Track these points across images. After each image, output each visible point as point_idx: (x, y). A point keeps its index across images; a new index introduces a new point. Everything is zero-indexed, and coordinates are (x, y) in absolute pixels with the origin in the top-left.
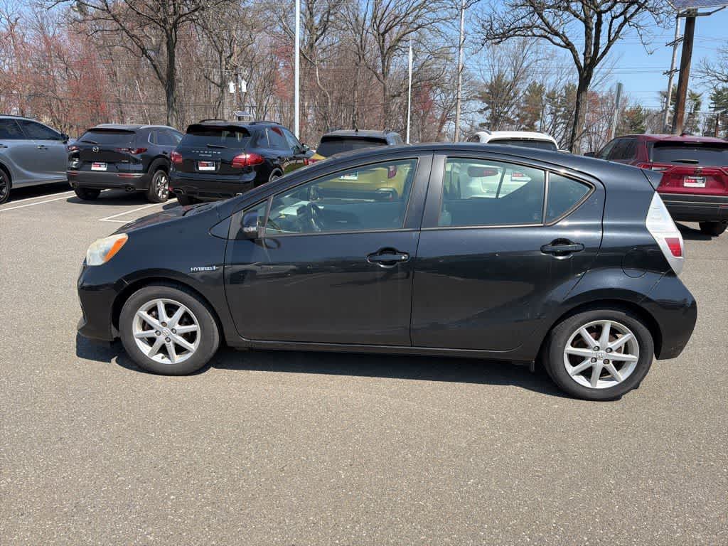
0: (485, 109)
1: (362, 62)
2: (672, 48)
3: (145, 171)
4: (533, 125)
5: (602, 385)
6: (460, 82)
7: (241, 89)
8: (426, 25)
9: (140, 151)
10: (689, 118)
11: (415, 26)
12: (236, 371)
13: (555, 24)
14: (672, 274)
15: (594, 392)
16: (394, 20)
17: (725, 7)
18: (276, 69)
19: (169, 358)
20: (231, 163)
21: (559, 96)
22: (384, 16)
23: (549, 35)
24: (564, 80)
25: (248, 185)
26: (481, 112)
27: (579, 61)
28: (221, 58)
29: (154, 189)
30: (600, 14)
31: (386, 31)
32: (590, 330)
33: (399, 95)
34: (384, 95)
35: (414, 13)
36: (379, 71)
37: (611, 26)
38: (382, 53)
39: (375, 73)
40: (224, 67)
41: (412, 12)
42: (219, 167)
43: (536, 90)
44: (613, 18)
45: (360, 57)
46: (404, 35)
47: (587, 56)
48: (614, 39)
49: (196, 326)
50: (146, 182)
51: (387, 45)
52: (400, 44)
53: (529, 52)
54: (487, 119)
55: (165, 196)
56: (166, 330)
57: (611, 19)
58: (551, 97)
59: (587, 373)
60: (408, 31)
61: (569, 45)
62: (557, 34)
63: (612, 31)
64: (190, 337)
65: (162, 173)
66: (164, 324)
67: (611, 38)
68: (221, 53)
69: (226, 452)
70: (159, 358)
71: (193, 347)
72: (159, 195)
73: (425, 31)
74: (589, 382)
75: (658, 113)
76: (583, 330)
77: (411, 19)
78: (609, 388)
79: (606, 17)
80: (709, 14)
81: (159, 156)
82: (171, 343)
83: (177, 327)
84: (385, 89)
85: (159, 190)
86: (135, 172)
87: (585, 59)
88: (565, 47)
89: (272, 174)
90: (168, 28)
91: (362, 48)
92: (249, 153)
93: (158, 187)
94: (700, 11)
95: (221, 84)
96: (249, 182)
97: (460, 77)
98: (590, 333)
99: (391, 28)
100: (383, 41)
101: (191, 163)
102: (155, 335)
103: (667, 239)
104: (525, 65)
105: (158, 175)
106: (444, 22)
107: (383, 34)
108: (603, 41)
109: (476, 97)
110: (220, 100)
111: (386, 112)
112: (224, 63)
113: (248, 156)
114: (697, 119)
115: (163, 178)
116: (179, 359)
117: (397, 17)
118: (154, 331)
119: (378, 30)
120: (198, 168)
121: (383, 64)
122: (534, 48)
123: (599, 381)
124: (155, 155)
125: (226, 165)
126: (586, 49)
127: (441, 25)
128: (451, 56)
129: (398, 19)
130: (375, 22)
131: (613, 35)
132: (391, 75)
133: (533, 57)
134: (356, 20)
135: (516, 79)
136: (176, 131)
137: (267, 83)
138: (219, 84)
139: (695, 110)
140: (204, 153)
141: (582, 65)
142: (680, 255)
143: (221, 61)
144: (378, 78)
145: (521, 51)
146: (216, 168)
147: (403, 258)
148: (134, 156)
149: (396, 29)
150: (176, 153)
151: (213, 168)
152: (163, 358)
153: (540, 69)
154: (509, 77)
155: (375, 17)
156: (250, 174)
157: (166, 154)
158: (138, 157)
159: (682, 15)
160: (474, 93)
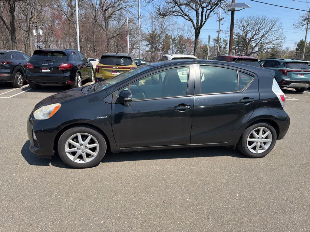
0: (148, 45)
1: (96, 23)
2: (219, 22)
3: (11, 72)
4: (167, 51)
5: (260, 152)
6: (140, 33)
7: (39, 33)
8: (123, 8)
9: (8, 63)
10: (224, 49)
11: (118, 8)
12: (113, 163)
13: (186, 11)
14: (282, 108)
15: (257, 155)
16: (110, 5)
17: (245, 8)
18: (54, 24)
19: (83, 160)
20: (58, 68)
21: (177, 40)
22: (105, 3)
23: (183, 16)
24: (180, 33)
25: (66, 78)
26: (146, 46)
27: (195, 26)
28: (27, 19)
29: (16, 81)
30: (203, 8)
31: (106, 10)
32: (256, 131)
33: (114, 38)
34: (107, 37)
35: (118, 3)
36: (104, 27)
37: (206, 13)
38: (105, 19)
39: (102, 28)
40: (29, 23)
41: (116, 2)
42: (52, 70)
43: (167, 37)
44: (207, 10)
45: (95, 21)
46: (114, 12)
47: (198, 24)
48: (207, 18)
49: (97, 144)
50: (12, 77)
51: (107, 16)
52: (113, 16)
53: (166, 22)
54: (149, 49)
55: (21, 84)
56: (82, 147)
57: (206, 10)
58: (174, 40)
59: (254, 148)
60: (116, 10)
61: (191, 20)
62: (186, 15)
63: (206, 15)
64: (93, 149)
65: (19, 73)
66: (81, 145)
67: (206, 18)
68: (27, 16)
69: (135, 199)
70: (78, 161)
71: (95, 154)
72: (19, 84)
73: (123, 11)
74: (255, 151)
75: (213, 47)
76: (253, 132)
77: (116, 5)
78: (262, 153)
79: (205, 10)
80: (239, 10)
81: (18, 65)
82: (85, 153)
83: (88, 146)
84: (107, 35)
85: (18, 81)
86: (6, 73)
87: (197, 26)
88: (189, 20)
89: (77, 72)
90: (11, 3)
91: (96, 17)
92: (67, 63)
93: (18, 80)
94: (236, 9)
95: (28, 30)
96: (67, 77)
97: (140, 31)
98: (256, 132)
99: (108, 9)
100: (105, 14)
101: (37, 68)
102: (77, 150)
103: (280, 95)
104: (165, 27)
105: (18, 74)
106: (130, 7)
107: (105, 11)
108: (204, 19)
109: (144, 39)
110: (28, 38)
111: (108, 44)
112: (29, 21)
113: (66, 65)
114: (226, 49)
115: (20, 76)
116: (88, 160)
117: (110, 4)
118: (76, 148)
119: (102, 9)
120: (41, 71)
121: (106, 24)
122: (168, 20)
123: (259, 151)
124: (16, 65)
125: (55, 69)
126: (197, 22)
127: (129, 8)
128: (135, 22)
129: (111, 5)
130: (101, 6)
131: (207, 17)
132: (109, 29)
133: (168, 24)
134: (93, 4)
135: (162, 32)
136: (23, 53)
137: (50, 31)
138: (27, 31)
139: (225, 46)
140: (44, 64)
141: (196, 28)
142: (284, 101)
143: (27, 20)
144: (104, 30)
145: (163, 21)
146: (51, 70)
147: (189, 108)
148: (5, 65)
149: (110, 9)
150: (29, 64)
151: (50, 71)
152: (80, 161)
153: (171, 29)
154: (158, 31)
155: (100, 4)
156: (67, 73)
157: (21, 64)
158: (7, 66)
159: (230, 10)
160: (143, 38)
